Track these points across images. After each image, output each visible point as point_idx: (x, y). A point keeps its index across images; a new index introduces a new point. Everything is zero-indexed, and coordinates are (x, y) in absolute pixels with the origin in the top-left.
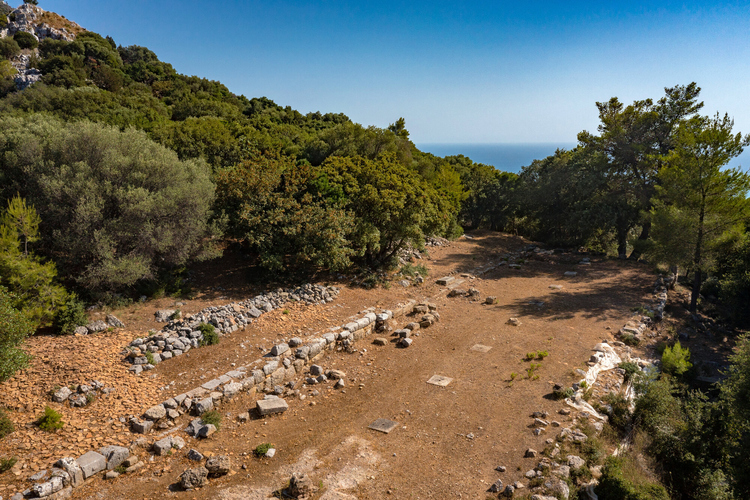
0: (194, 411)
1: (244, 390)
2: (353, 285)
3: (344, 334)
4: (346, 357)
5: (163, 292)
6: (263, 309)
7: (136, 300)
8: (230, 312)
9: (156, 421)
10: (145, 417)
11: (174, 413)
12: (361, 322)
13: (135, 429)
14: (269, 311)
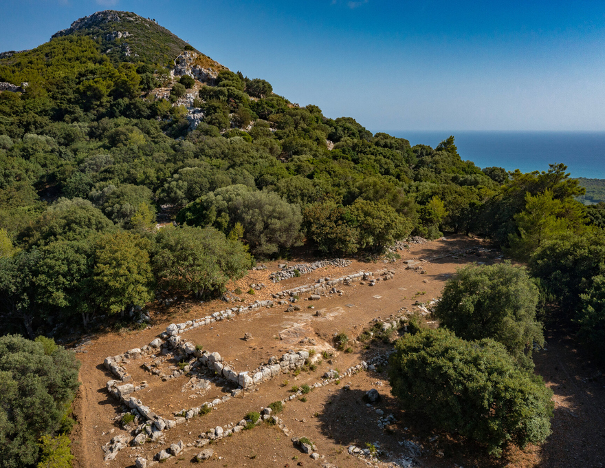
0: (291, 295)
1: (307, 292)
2: (359, 261)
3: (347, 278)
4: (347, 287)
5: (281, 258)
6: (318, 266)
7: (271, 260)
8: (305, 266)
9: (280, 296)
10: (277, 294)
11: (285, 295)
12: (356, 275)
13: (274, 297)
14: (321, 267)
